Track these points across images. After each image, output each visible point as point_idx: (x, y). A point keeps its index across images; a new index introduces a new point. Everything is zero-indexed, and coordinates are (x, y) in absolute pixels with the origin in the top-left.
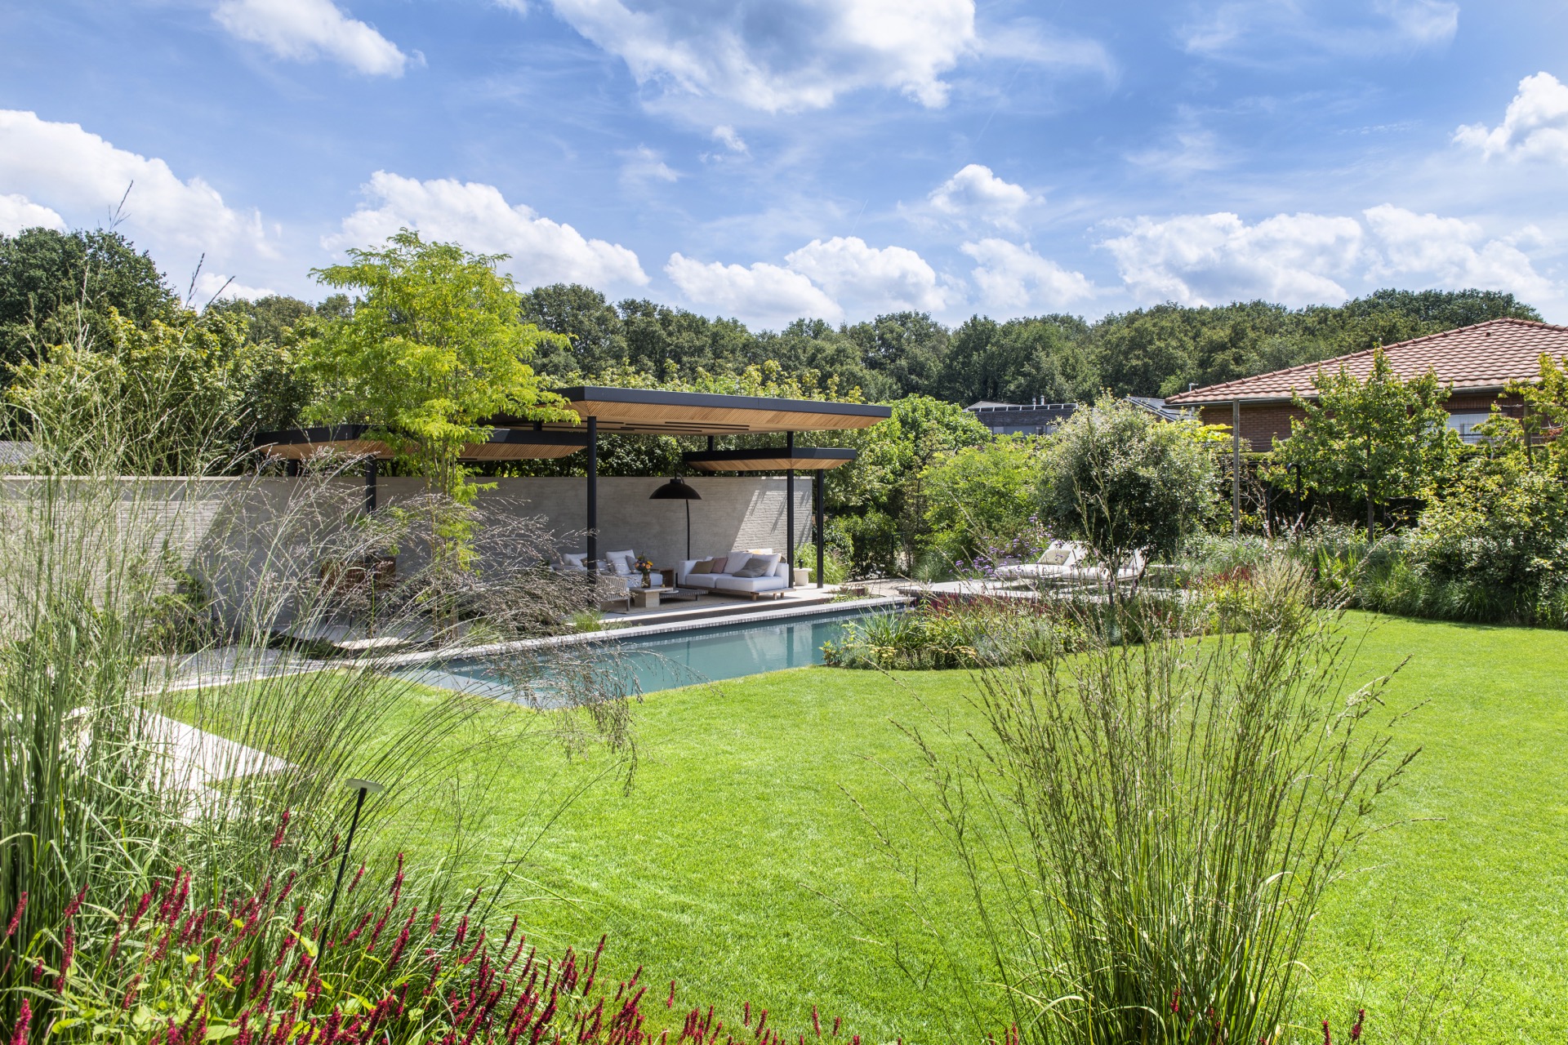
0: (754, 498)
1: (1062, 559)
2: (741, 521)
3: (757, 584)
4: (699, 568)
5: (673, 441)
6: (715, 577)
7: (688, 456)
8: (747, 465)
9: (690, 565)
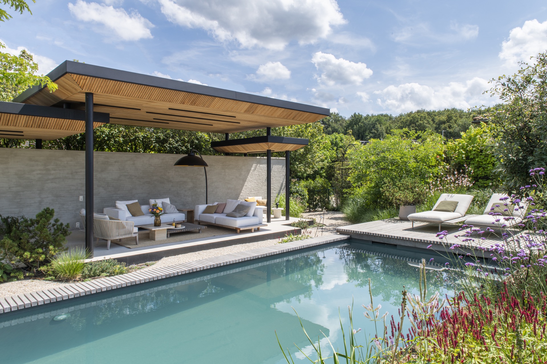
0: (252, 169)
1: (453, 207)
2: (244, 181)
3: (239, 222)
4: (207, 211)
5: (206, 136)
6: (215, 216)
7: (214, 144)
8: (244, 148)
9: (202, 207)
